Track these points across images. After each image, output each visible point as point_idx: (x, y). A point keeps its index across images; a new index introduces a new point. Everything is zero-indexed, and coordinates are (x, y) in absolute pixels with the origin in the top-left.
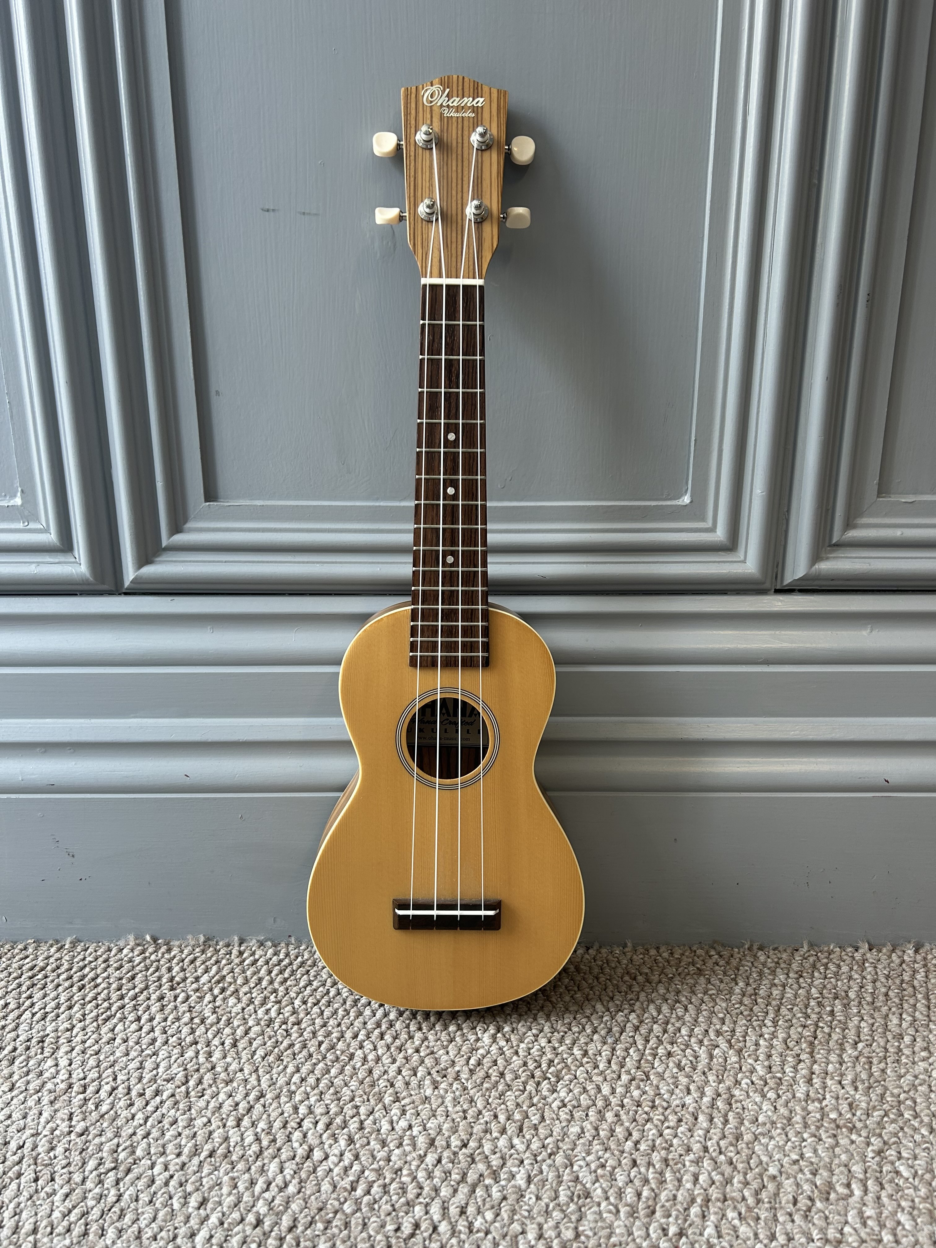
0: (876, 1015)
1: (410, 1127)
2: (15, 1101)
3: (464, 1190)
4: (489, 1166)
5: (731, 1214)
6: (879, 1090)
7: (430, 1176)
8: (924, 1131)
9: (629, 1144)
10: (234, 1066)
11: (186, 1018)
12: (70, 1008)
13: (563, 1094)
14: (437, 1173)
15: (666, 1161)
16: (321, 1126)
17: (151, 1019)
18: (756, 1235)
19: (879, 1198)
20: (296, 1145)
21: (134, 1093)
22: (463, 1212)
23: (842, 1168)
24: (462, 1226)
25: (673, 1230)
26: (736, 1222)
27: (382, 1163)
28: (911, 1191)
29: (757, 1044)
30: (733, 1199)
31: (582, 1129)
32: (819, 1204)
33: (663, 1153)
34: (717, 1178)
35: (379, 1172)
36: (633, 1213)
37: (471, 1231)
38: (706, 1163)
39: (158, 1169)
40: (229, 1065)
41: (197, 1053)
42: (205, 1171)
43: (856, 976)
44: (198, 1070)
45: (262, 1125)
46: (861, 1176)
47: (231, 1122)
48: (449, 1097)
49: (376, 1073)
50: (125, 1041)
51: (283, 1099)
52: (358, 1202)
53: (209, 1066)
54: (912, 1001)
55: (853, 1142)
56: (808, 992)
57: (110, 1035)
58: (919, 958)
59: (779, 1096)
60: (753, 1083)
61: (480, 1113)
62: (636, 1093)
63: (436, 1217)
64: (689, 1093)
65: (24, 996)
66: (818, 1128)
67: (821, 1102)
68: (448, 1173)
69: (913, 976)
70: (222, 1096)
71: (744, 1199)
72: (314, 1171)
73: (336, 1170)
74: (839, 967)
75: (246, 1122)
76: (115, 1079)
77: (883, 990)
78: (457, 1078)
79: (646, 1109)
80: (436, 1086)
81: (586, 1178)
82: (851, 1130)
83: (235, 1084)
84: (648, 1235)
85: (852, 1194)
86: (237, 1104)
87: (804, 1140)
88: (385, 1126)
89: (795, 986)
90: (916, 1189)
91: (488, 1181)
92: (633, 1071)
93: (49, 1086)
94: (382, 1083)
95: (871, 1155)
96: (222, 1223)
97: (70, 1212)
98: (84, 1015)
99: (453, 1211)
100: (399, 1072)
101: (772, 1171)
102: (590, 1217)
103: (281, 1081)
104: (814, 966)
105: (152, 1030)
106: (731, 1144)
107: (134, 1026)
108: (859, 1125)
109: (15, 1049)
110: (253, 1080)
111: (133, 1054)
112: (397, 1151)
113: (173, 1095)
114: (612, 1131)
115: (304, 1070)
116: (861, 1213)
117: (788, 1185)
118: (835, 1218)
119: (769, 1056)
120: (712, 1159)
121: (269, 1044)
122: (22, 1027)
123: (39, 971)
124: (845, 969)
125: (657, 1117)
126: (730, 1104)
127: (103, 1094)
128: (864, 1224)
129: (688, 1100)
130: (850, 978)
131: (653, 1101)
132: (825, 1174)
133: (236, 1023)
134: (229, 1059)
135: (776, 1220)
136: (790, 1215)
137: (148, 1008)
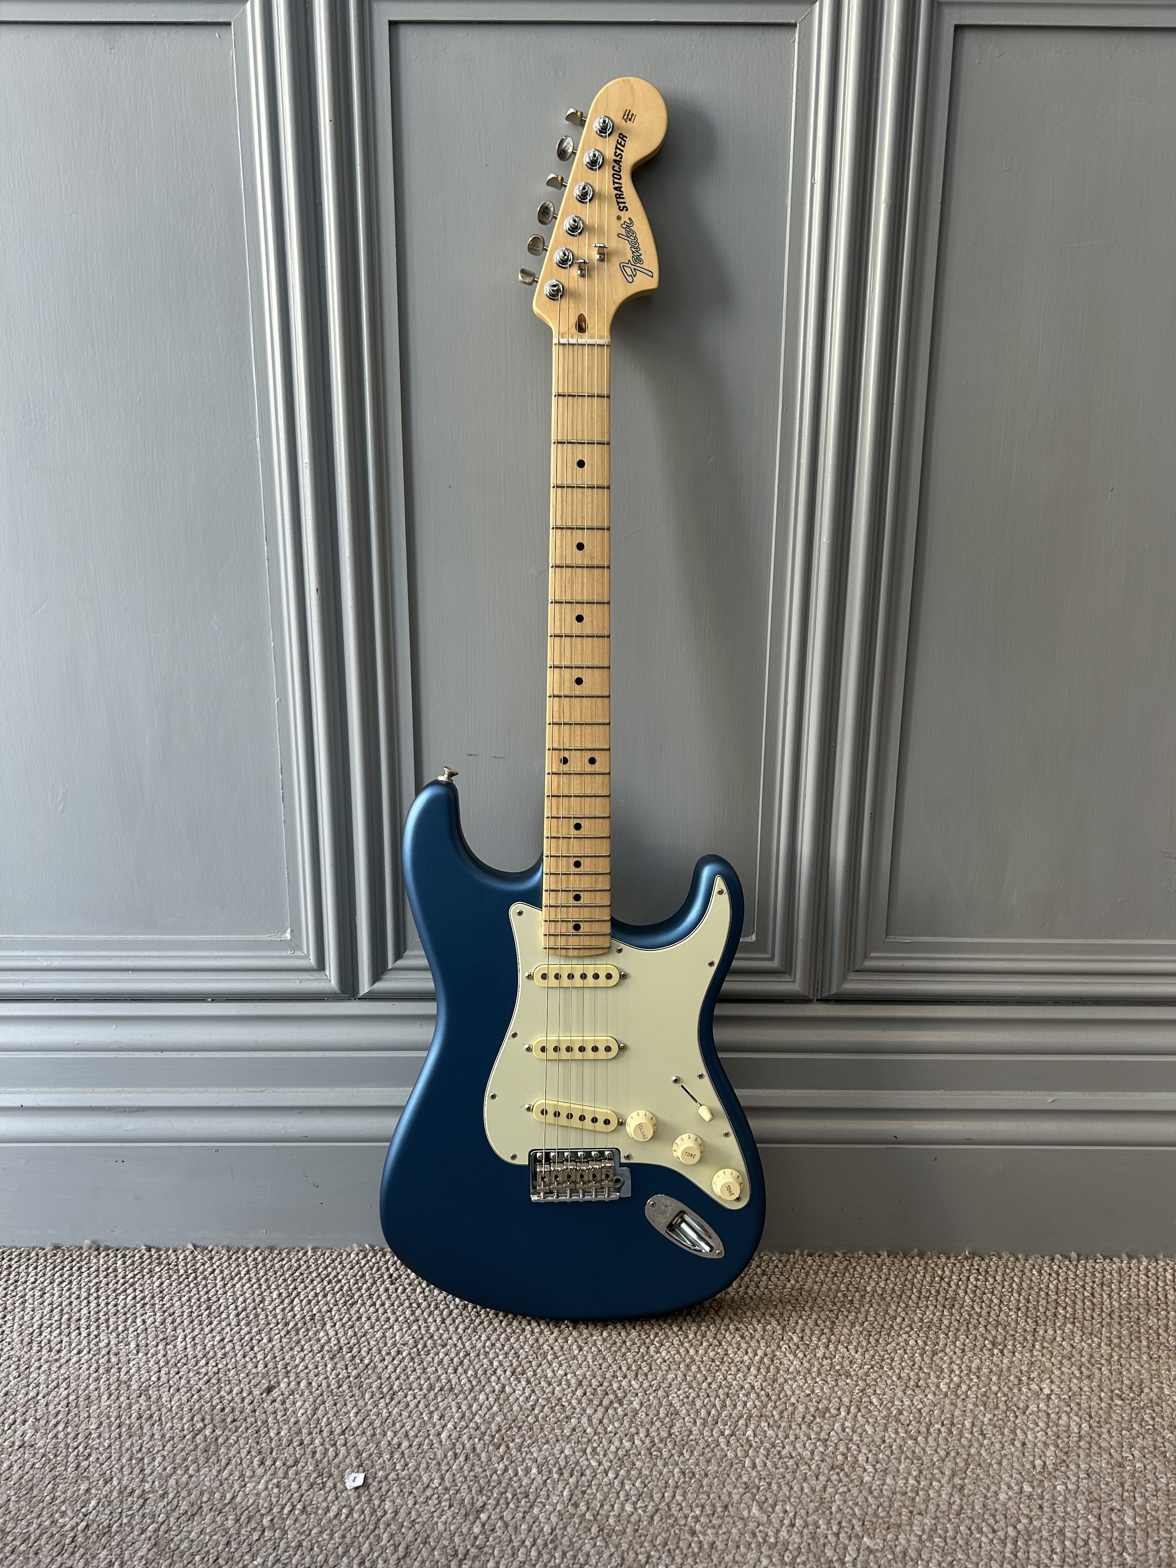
0: (882, 1303)
1: (566, 1374)
2: (307, 1358)
3: (601, 1410)
4: (616, 1396)
5: (764, 1424)
6: (872, 1352)
7: (580, 1402)
8: (894, 1378)
9: (705, 1385)
10: (445, 1336)
11: (407, 1304)
12: (325, 1296)
13: (664, 1354)
14: (584, 1400)
15: (727, 1395)
16: (508, 1373)
17: (383, 1304)
18: (777, 1436)
19: (856, 1416)
20: (494, 1384)
21: (384, 1353)
22: (601, 1422)
23: (837, 1399)
24: (600, 1429)
25: (727, 1432)
26: (766, 1428)
27: (549, 1395)
28: (876, 1413)
29: (797, 1323)
30: (766, 1416)
31: (676, 1375)
32: (818, 1420)
33: (726, 1390)
34: (758, 1403)
35: (548, 1400)
36: (705, 1423)
37: (606, 1433)
38: (753, 1396)
39: (409, 1398)
40: (442, 1335)
41: (420, 1327)
42: (439, 1399)
43: (874, 1276)
44: (422, 1338)
45: (470, 1373)
46: (848, 1404)
47: (450, 1370)
48: (589, 1357)
49: (541, 1341)
50: (369, 1319)
51: (482, 1357)
52: (536, 1417)
53: (429, 1335)
54: (908, 1293)
55: (847, 1384)
56: (839, 1287)
57: (357, 1315)
58: (922, 1262)
59: (805, 1356)
60: (789, 1347)
61: (610, 1365)
62: (712, 1354)
63: (585, 1425)
64: (747, 1353)
65: (291, 1287)
66: (827, 1375)
67: (831, 1359)
68: (591, 1401)
69: (914, 1276)
70: (441, 1355)
71: (773, 1416)
72: (508, 1399)
73: (521, 1399)
74: (864, 1268)
75: (460, 1370)
76: (369, 1344)
77: (891, 1286)
78: (595, 1344)
79: (718, 1363)
80: (580, 1349)
81: (677, 1405)
82: (847, 1377)
83: (448, 1347)
84: (712, 1435)
85: (840, 1414)
86: (452, 1360)
87: (816, 1382)
88: (550, 1374)
89: (830, 1283)
90: (880, 1411)
91: (616, 1405)
92: (711, 1340)
93: (326, 1348)
94: (546, 1347)
95: (857, 1391)
96: (455, 1428)
97: (362, 1423)
98: (336, 1301)
99: (595, 1421)
100: (556, 1340)
101: (793, 1400)
102: (678, 1425)
103: (479, 1345)
104: (846, 1268)
105: (385, 1312)
106: (769, 1384)
107: (372, 1309)
108: (853, 1373)
109: (296, 1324)
110: (460, 1345)
111: (376, 1328)
112: (557, 1388)
113: (410, 1354)
114: (695, 1377)
115: (493, 1338)
116: (843, 1425)
117: (801, 1408)
118: (826, 1427)
119: (803, 1331)
120: (756, 1393)
121: (467, 1321)
122: (296, 1309)
123: (296, 1270)
124: (868, 1270)
125: (724, 1368)
126: (773, 1361)
127: (363, 1353)
128: (844, 1431)
129: (746, 1358)
130: (870, 1277)
131: (723, 1359)
132: (825, 1402)
133: (441, 1307)
134: (441, 1331)
135: (790, 1427)
136: (800, 1425)
137: (379, 1297)
